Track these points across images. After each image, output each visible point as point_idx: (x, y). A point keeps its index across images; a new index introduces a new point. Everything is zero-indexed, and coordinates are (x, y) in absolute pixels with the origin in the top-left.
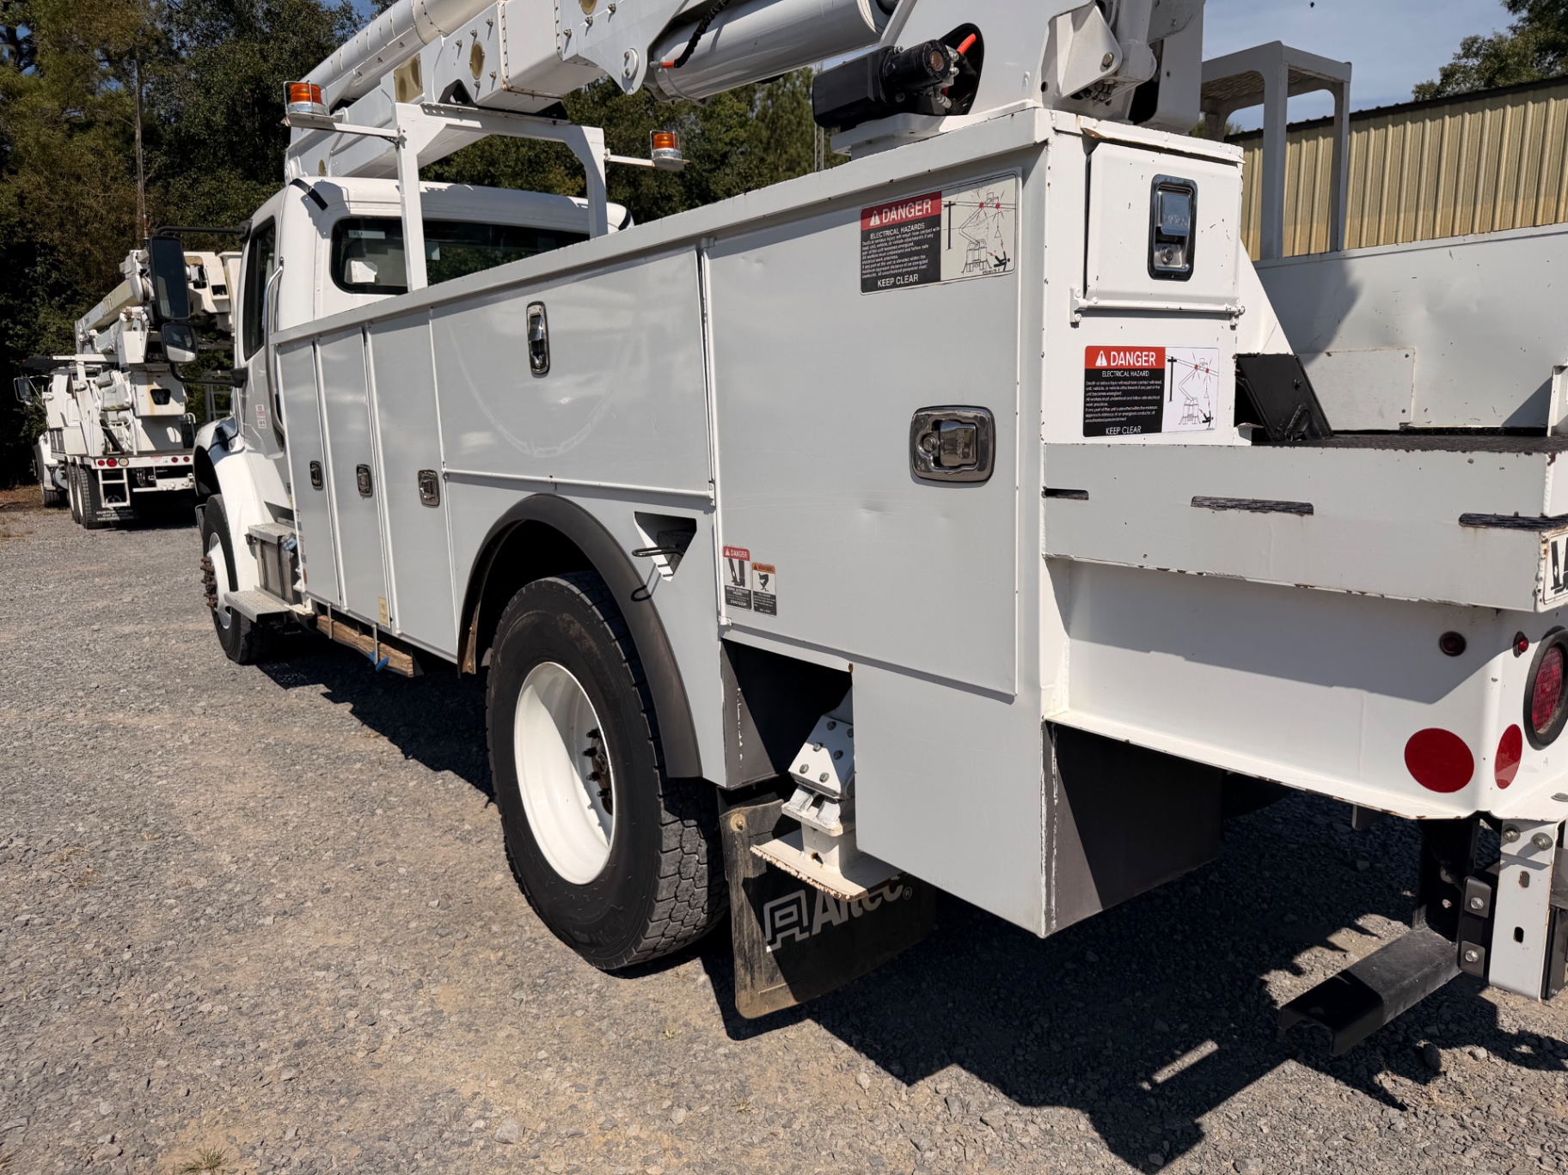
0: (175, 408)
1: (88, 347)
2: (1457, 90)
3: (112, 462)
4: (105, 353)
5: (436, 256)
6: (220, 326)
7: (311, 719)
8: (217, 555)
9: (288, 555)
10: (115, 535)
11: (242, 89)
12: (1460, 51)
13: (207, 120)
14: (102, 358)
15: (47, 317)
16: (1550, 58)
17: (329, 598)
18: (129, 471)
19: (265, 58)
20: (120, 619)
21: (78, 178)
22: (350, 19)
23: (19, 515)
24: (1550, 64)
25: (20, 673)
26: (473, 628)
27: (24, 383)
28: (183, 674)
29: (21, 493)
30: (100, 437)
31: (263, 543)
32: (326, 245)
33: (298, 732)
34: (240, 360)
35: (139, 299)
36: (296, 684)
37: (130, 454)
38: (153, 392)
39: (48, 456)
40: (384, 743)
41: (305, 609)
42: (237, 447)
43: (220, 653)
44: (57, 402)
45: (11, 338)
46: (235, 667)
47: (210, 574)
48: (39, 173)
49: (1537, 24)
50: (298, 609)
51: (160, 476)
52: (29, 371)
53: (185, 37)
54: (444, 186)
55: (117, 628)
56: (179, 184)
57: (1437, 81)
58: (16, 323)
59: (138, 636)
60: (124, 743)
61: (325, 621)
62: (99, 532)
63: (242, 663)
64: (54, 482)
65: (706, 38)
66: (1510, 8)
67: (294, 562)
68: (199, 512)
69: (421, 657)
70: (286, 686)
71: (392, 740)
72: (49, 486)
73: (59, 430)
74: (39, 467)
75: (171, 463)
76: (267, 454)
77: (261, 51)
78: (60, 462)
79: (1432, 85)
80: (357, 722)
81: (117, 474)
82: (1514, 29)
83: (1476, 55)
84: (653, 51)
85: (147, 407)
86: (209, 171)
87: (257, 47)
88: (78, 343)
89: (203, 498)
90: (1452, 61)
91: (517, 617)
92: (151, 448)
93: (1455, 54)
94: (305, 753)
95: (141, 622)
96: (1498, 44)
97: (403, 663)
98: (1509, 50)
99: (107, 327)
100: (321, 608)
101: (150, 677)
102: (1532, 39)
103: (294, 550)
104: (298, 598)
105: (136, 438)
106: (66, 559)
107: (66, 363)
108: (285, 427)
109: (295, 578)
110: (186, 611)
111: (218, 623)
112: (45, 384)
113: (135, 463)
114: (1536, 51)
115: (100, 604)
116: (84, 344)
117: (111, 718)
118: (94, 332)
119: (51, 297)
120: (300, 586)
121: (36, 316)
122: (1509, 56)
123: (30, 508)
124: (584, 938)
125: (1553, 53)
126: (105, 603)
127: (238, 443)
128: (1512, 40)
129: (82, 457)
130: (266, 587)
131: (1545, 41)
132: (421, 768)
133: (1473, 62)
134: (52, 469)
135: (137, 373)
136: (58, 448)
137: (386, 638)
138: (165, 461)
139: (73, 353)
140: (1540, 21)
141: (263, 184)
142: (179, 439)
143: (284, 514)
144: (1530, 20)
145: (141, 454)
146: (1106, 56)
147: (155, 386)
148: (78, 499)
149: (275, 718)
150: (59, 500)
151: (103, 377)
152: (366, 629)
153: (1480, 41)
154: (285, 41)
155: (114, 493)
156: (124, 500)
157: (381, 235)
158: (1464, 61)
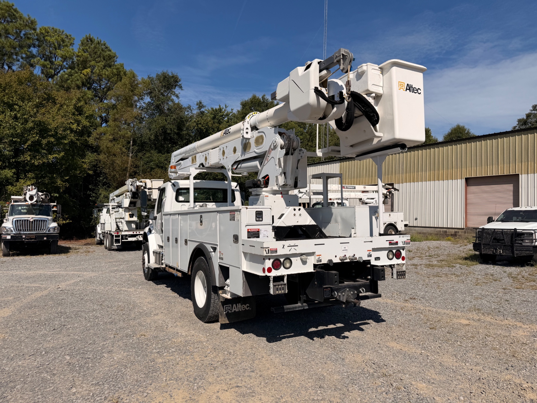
0: (135, 219)
1: (113, 201)
3: (118, 233)
4: (117, 203)
5: (196, 195)
6: (149, 198)
7: (162, 290)
8: (146, 256)
9: (161, 255)
10: (116, 252)
11: (159, 129)
12: (532, 109)
13: (149, 138)
14: (116, 204)
15: (102, 192)
17: (168, 263)
18: (122, 235)
19: (166, 121)
20: (121, 271)
21: (115, 155)
22: (190, 109)
23: (90, 246)
25: (101, 281)
26: (190, 266)
27: (95, 211)
28: (136, 282)
29: (89, 240)
30: (115, 226)
31: (156, 253)
32: (175, 193)
33: (159, 292)
34: (155, 215)
35: (130, 191)
36: (160, 284)
37: (122, 231)
38: (130, 214)
39: (99, 230)
40: (176, 294)
41: (164, 266)
42: (153, 232)
43: (143, 278)
44: (104, 216)
45: (91, 197)
46: (147, 281)
47: (144, 260)
48: (106, 154)
50: (162, 266)
51: (129, 237)
52: (97, 207)
53: (145, 115)
54: (199, 181)
55: (120, 273)
56: (140, 155)
58: (93, 193)
59: (125, 275)
60: (125, 293)
61: (167, 269)
62: (112, 252)
63: (149, 280)
64: (100, 238)
65: (239, 166)
67: (162, 257)
68: (143, 246)
69: (183, 273)
70: (158, 285)
71: (178, 294)
72: (98, 239)
73: (104, 224)
74: (96, 233)
75: (132, 234)
76: (159, 234)
77: (165, 119)
78: (102, 232)
80: (171, 291)
81: (119, 236)
84: (232, 166)
85: (128, 218)
86: (149, 151)
87: (164, 118)
88: (110, 200)
89: (144, 243)
90: (530, 112)
91: (196, 263)
92: (128, 229)
93: (530, 110)
94: (160, 295)
95: (125, 272)
97: (180, 275)
99: (119, 196)
100: (166, 266)
101: (129, 282)
103: (163, 254)
104: (162, 264)
105: (124, 227)
106: (105, 258)
107: (107, 206)
108: (163, 229)
109: (162, 260)
110: (136, 270)
111: (144, 272)
112: (100, 211)
113: (123, 233)
115: (116, 268)
116: (111, 200)
117: (122, 289)
118: (115, 197)
119: (103, 186)
120: (163, 261)
121: (99, 191)
123: (93, 245)
124: (201, 316)
126: (117, 268)
127: (153, 231)
129: (110, 231)
130: (156, 262)
132: (182, 298)
133: (536, 112)
134: (100, 234)
135: (127, 209)
136: (103, 228)
137: (178, 270)
138: (131, 233)
139: (108, 203)
141: (163, 154)
142: (135, 227)
143: (161, 247)
145: (125, 231)
146: (284, 181)
147: (130, 213)
148: (107, 243)
149: (155, 290)
150: (101, 243)
151: (116, 210)
152: (174, 269)
154: (172, 116)
155: (117, 241)
156: (119, 243)
157: (185, 191)
158: (533, 112)
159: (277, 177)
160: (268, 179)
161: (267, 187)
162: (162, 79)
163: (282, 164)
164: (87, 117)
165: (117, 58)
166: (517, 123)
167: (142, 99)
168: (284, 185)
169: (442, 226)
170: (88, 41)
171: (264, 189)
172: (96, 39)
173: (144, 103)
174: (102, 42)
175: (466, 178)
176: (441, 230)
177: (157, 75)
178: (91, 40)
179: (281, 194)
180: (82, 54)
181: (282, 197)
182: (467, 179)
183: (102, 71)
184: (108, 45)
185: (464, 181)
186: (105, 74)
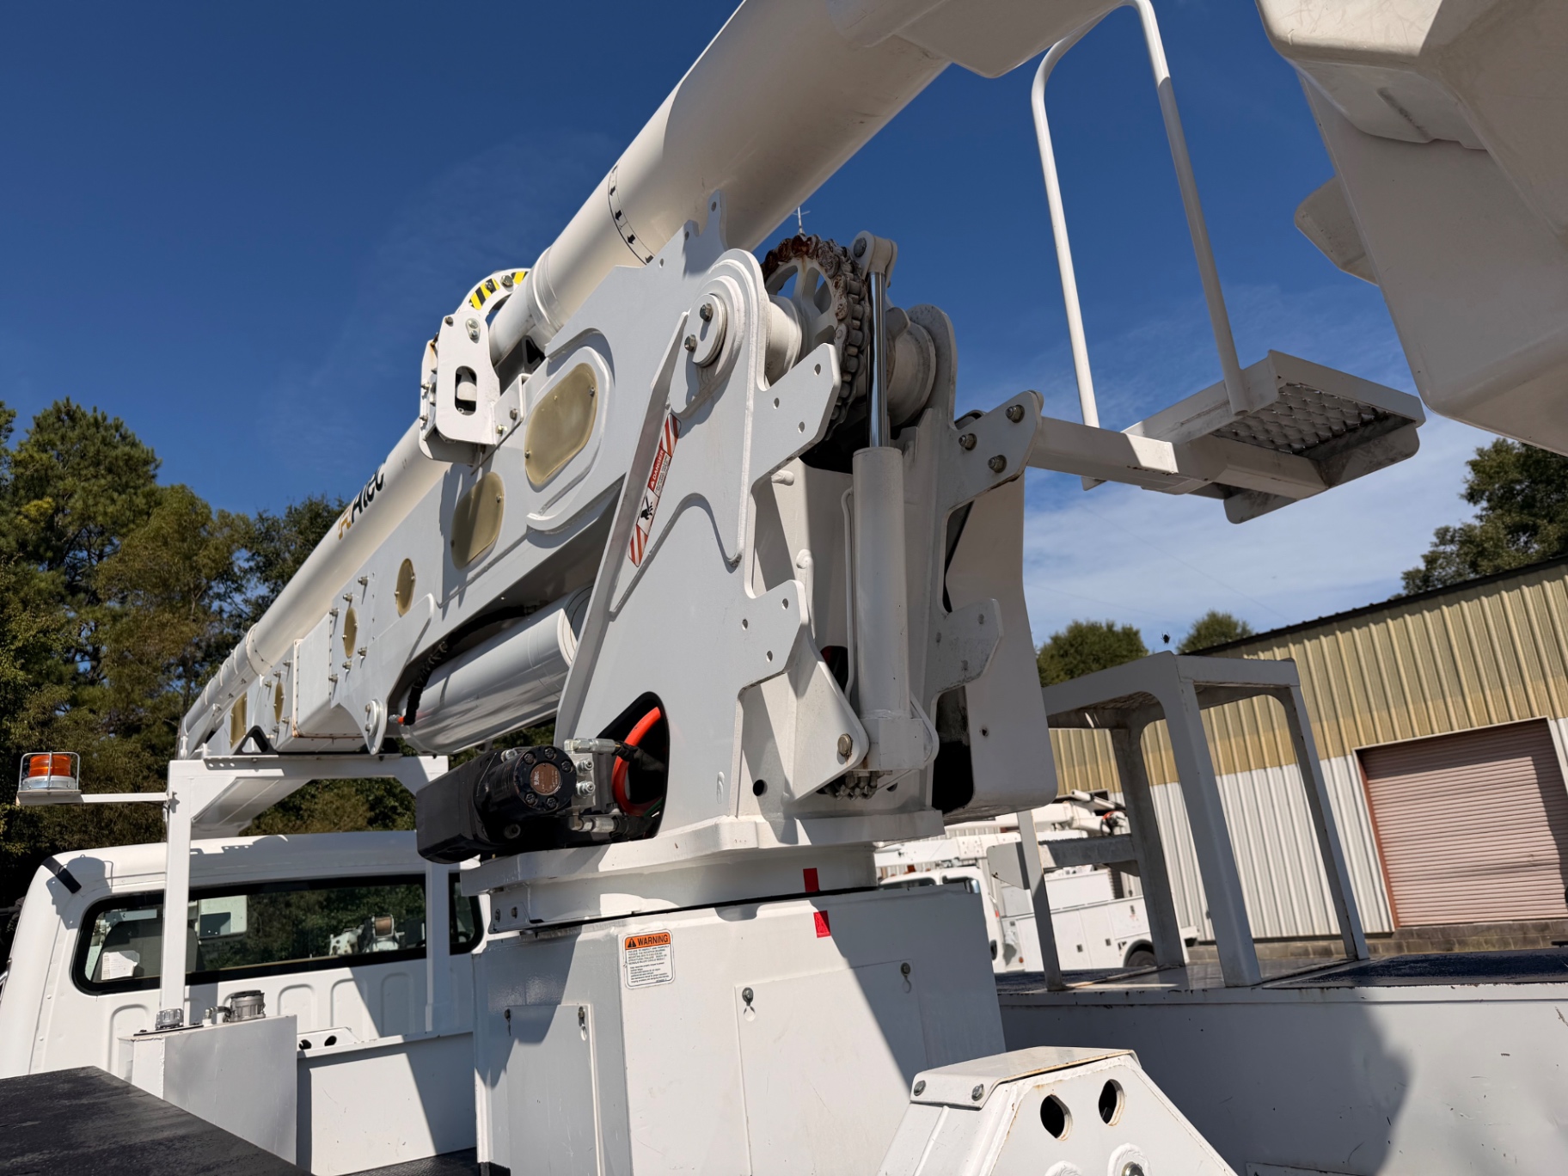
2: (1444, 574)
12: (1435, 540)
16: (1523, 539)
24: (1526, 543)
32: (69, 938)
49: (1499, 511)
57: (1422, 566)
66: (1469, 501)
79: (1418, 571)
82: (1480, 518)
83: (1452, 541)
90: (1432, 549)
93: (1432, 543)
96: (1470, 532)
98: (1481, 535)
102: (1499, 524)
114: (1508, 534)
122: (1484, 541)
125: (1524, 534)
128: (1481, 527)
131: (1514, 525)
133: (1450, 548)
140: (1501, 508)
144: (1492, 508)
146: (841, 741)
153: (1451, 530)
157: (140, 916)
158: (1442, 548)
159: (751, 696)
160: (658, 738)
161: (649, 831)
162: (306, 522)
163: (802, 557)
164: (20, 652)
165: (157, 467)
166: (1403, 583)
167: (239, 589)
168: (834, 787)
169: (1310, 933)
170: (59, 419)
171: (620, 857)
172: (90, 414)
173: (246, 601)
174: (110, 421)
175: (1358, 752)
176: (1310, 945)
177: (290, 512)
178: (71, 416)
179: (811, 890)
180: (31, 457)
181: (824, 923)
182: (1361, 754)
183: (96, 504)
184: (129, 428)
185: (1353, 761)
186: (105, 513)
